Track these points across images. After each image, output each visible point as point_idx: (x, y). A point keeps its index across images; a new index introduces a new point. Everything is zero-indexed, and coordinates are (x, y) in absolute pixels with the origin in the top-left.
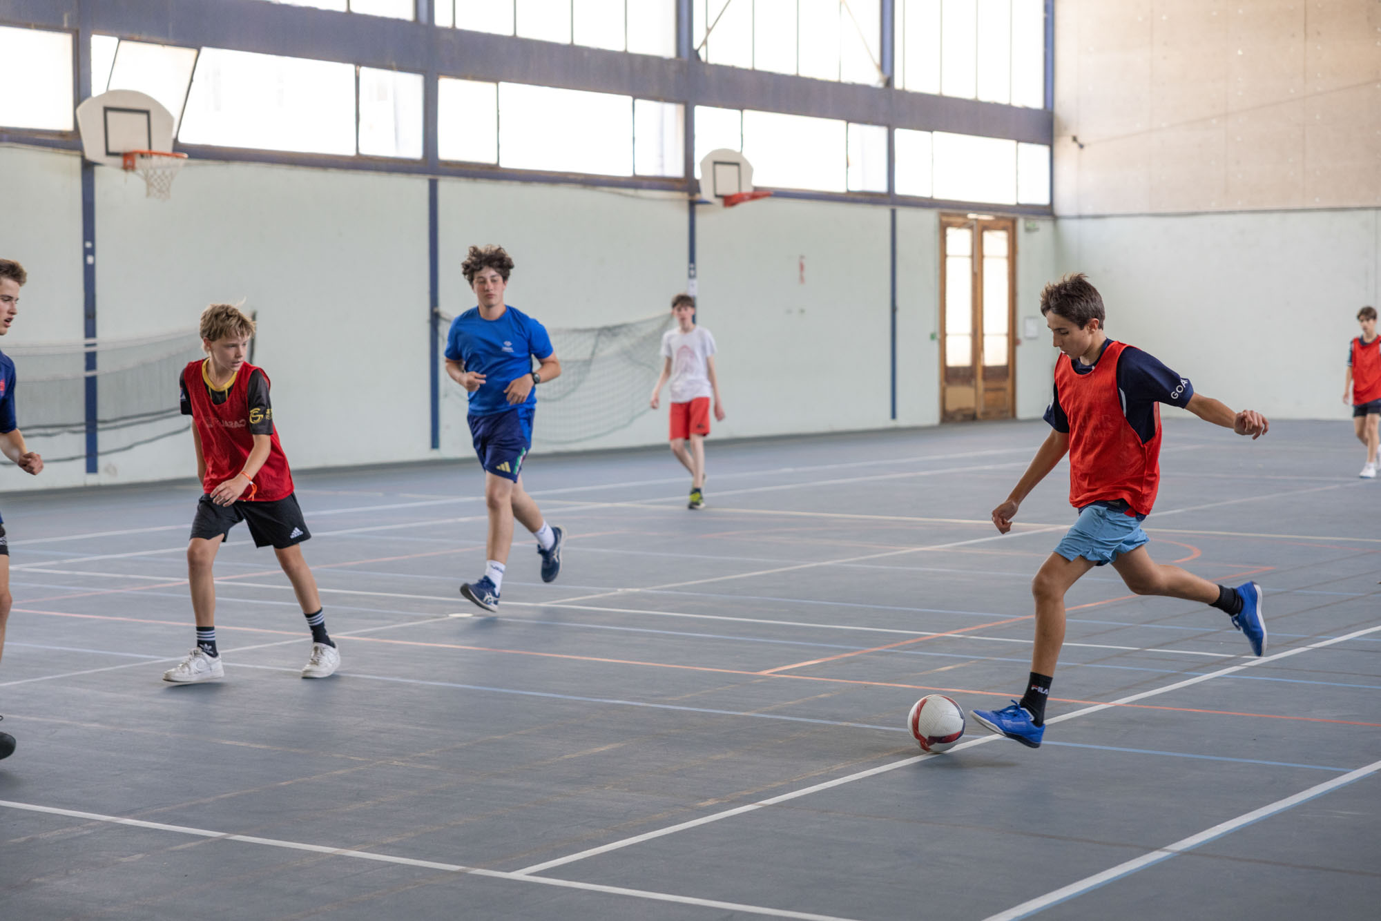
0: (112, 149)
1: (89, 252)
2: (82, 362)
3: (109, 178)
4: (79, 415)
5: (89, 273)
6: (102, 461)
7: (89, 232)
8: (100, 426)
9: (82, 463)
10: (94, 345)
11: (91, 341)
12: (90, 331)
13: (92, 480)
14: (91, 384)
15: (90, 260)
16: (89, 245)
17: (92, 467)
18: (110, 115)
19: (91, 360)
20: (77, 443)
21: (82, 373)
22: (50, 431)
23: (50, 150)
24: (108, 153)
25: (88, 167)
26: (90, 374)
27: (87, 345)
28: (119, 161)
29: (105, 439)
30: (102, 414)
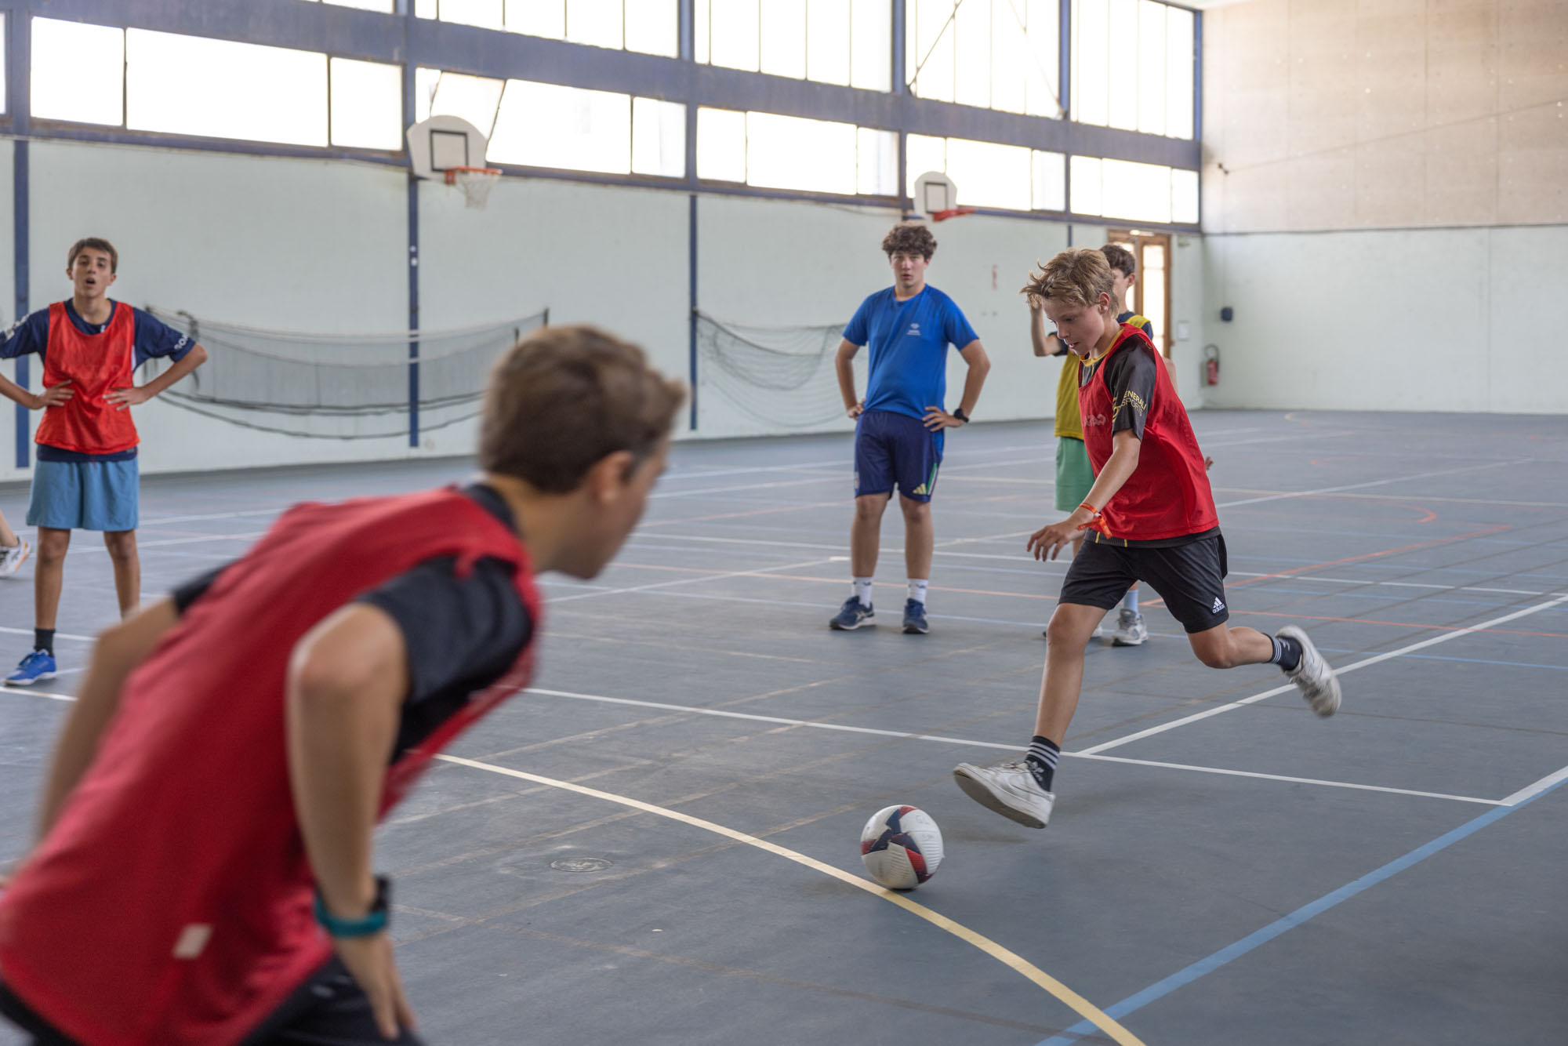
0: (437, 165)
1: (413, 255)
2: (406, 351)
3: (432, 193)
4: (404, 397)
5: (413, 272)
6: (422, 437)
7: (413, 239)
8: (421, 406)
9: (406, 439)
10: (416, 336)
11: (414, 332)
12: (414, 323)
13: (414, 453)
14: (414, 370)
15: (414, 262)
16: (413, 249)
17: (414, 442)
18: (436, 137)
19: (414, 349)
20: (401, 421)
21: (405, 359)
22: (380, 410)
23: (382, 166)
24: (434, 170)
25: (414, 181)
26: (413, 361)
27: (412, 336)
28: (442, 176)
29: (425, 417)
30: (424, 394)
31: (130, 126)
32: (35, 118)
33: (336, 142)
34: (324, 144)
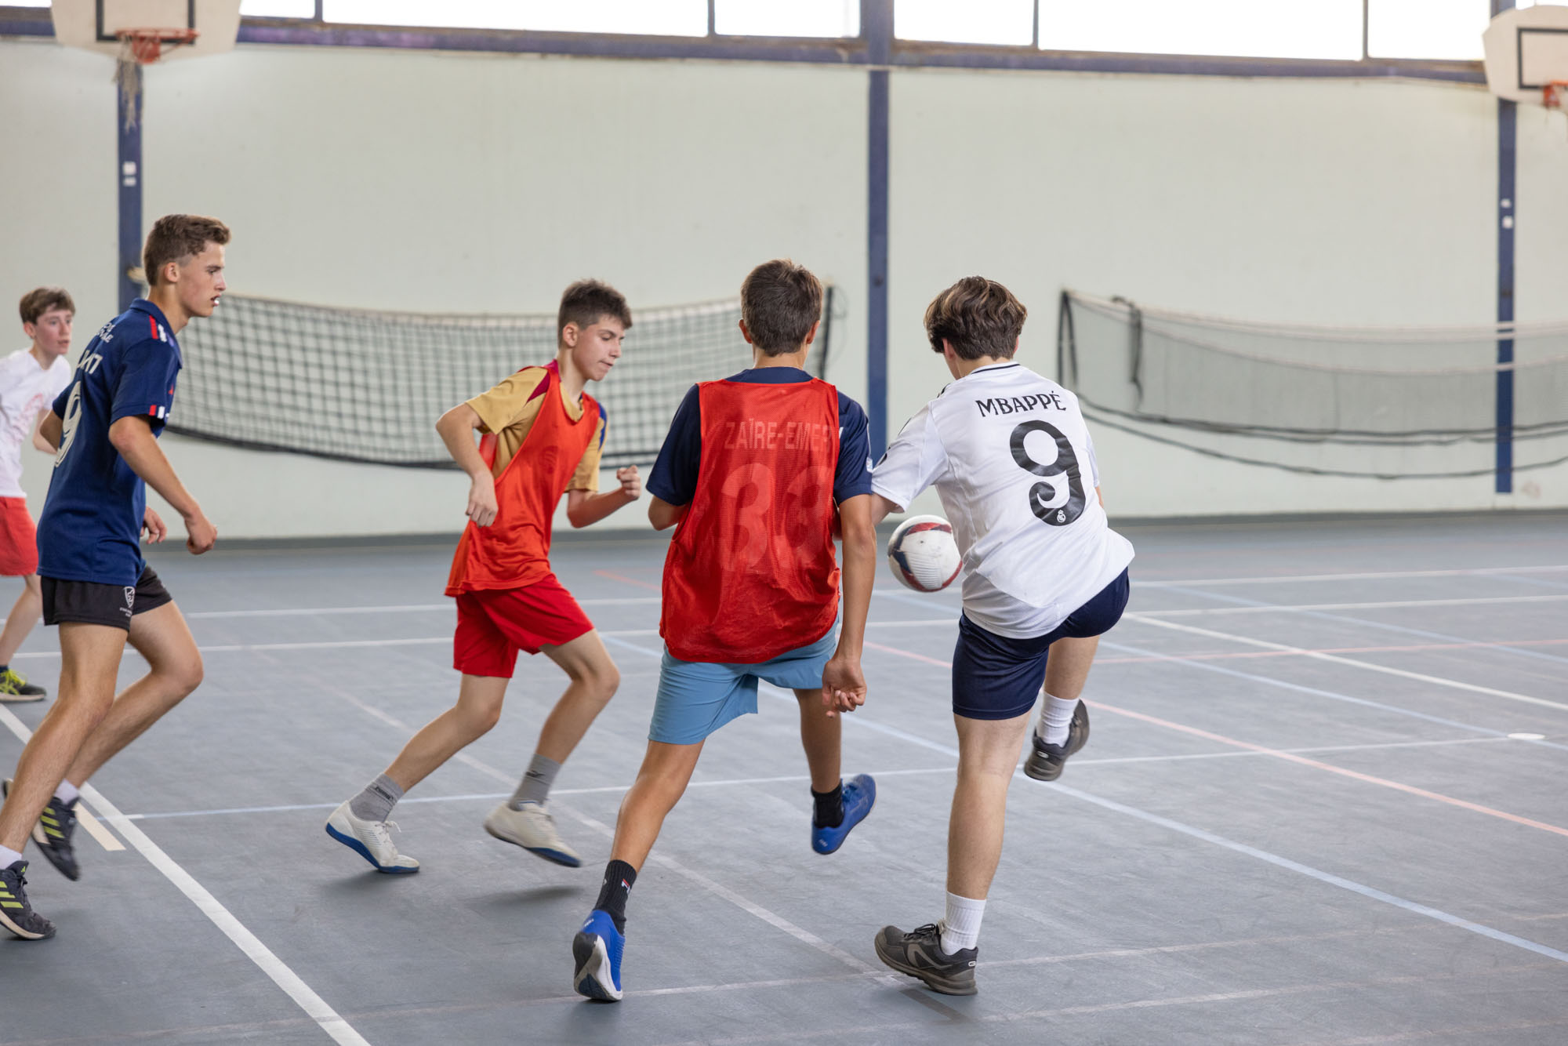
0: (1528, 80)
1: (1505, 212)
2: (1493, 352)
3: (1531, 118)
4: (1487, 417)
5: (1506, 241)
6: (1518, 479)
7: (1507, 186)
8: (1516, 434)
9: (1490, 481)
10: (1510, 330)
11: (1506, 325)
12: (1506, 310)
13: (1504, 501)
14: (1505, 382)
15: (1508, 222)
16: (1506, 203)
17: (1504, 484)
18: (1526, 37)
19: (1506, 350)
20: (1486, 454)
21: (1490, 363)
22: (1445, 438)
23: (1452, 84)
24: (1522, 86)
25: (1506, 110)
26: (1504, 367)
27: (1501, 331)
28: (1538, 96)
29: (1522, 451)
30: (1520, 418)
31: (1043, 45)
32: (902, 41)
33: (1374, 53)
34: (1358, 56)
